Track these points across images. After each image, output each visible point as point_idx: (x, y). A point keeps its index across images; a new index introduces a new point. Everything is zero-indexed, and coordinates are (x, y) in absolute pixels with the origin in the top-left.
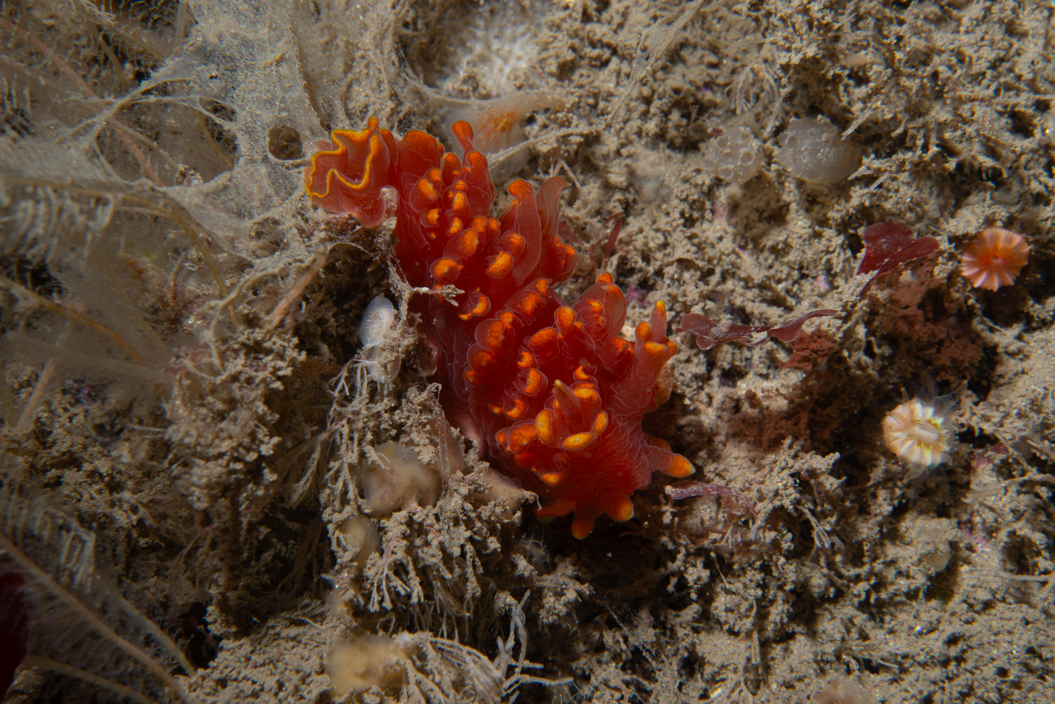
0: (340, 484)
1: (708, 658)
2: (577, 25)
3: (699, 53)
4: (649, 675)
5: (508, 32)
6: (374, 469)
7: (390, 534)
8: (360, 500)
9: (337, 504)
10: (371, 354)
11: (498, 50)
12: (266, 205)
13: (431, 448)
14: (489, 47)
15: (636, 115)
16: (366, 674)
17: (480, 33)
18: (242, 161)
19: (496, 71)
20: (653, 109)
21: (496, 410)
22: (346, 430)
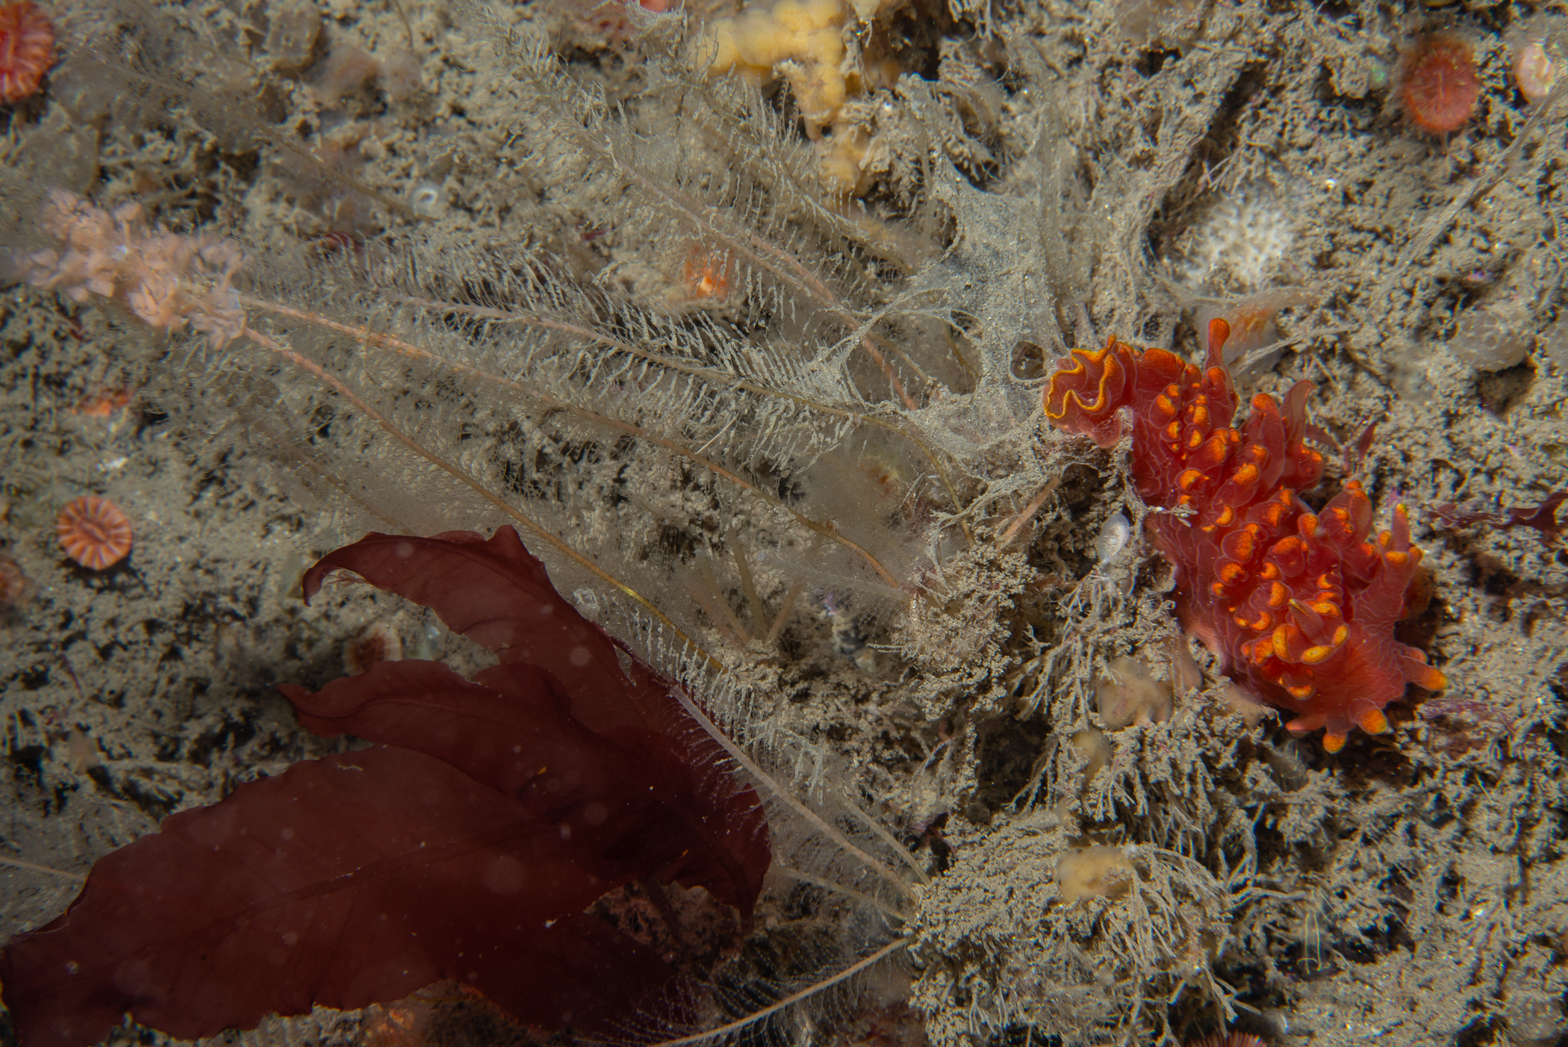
0: (1072, 698)
1: (1468, 877)
2: (1339, 208)
4: (1407, 895)
6: (1107, 683)
7: (1121, 748)
8: (1092, 714)
10: (1107, 568)
11: (1252, 239)
13: (1164, 666)
18: (983, 382)
21: (1242, 623)
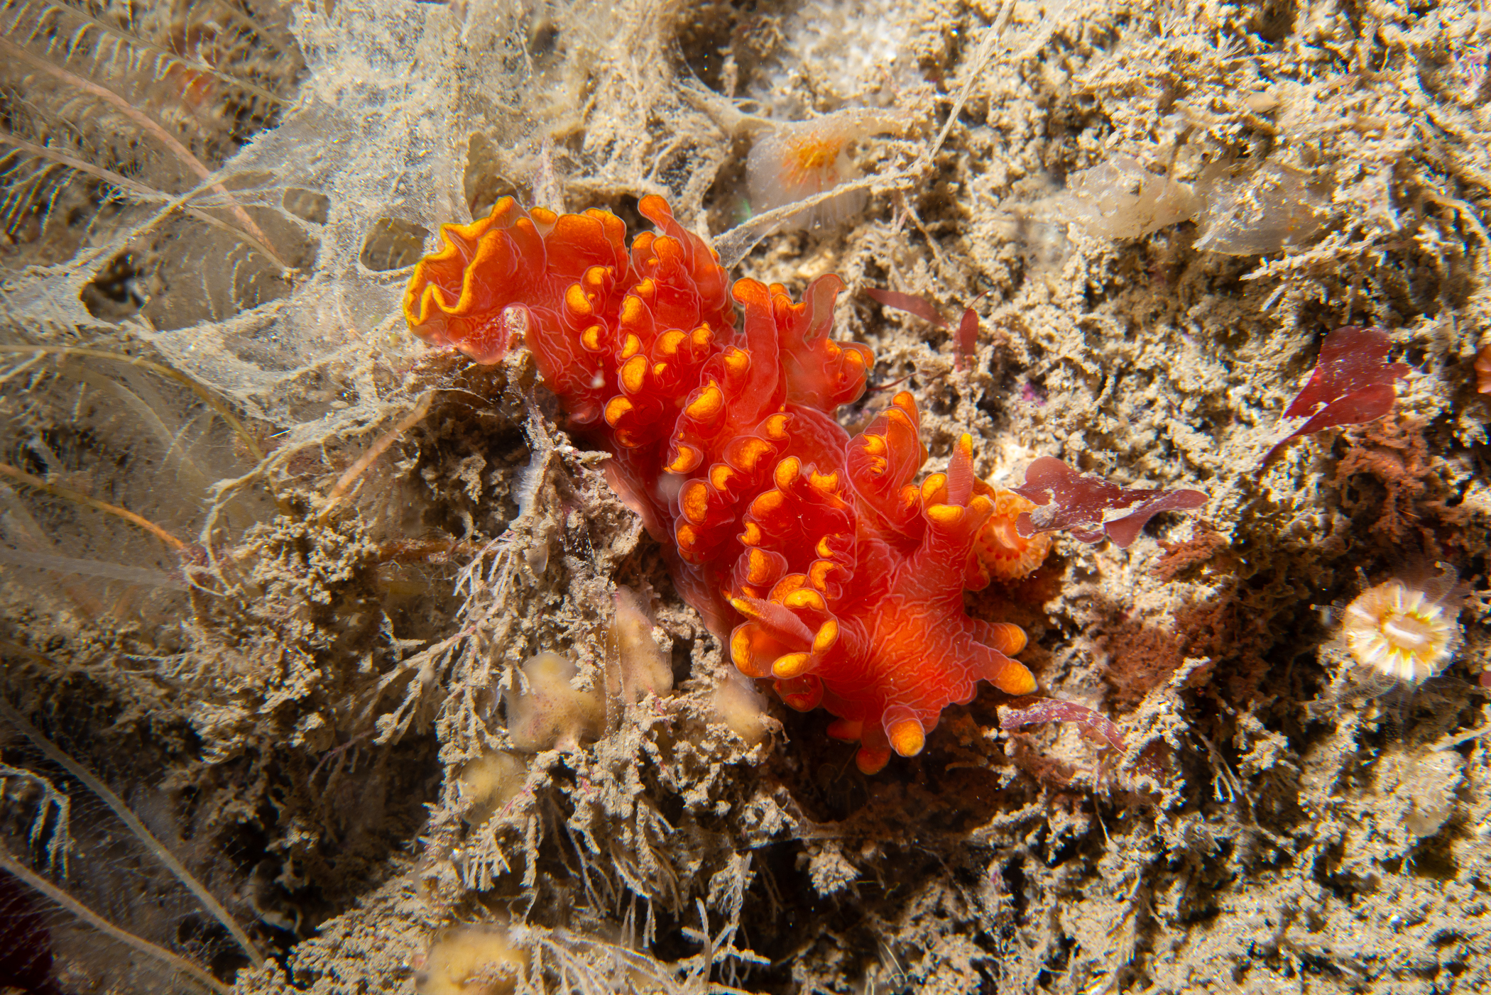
1: (1083, 942)
11: (854, 34)
14: (840, 30)
17: (827, 11)
19: (851, 63)
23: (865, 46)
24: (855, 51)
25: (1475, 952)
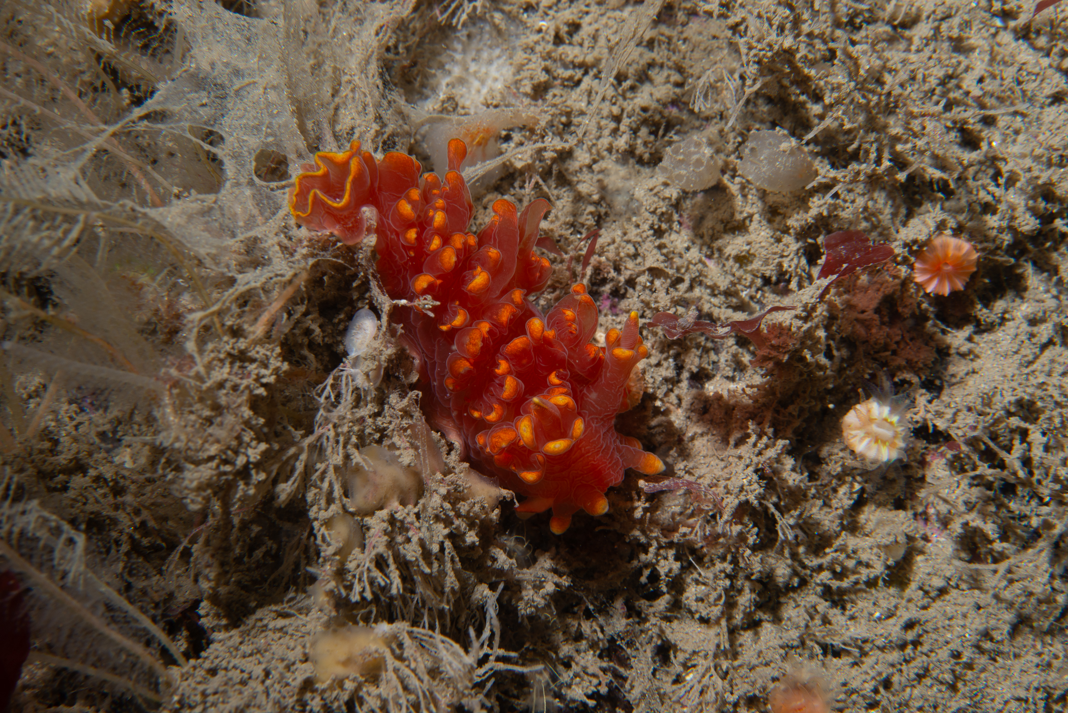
0: (326, 485)
1: (680, 645)
2: (550, 47)
3: (665, 73)
4: (624, 662)
5: (485, 55)
6: (358, 469)
7: (372, 531)
8: (345, 499)
9: (323, 502)
10: (356, 362)
11: (475, 72)
12: (250, 223)
13: (411, 451)
14: (467, 70)
15: (606, 132)
16: (347, 662)
17: (458, 57)
18: (228, 185)
19: (473, 92)
20: (623, 128)
21: (476, 414)
22: (332, 434)
23: (483, 82)
24: (476, 84)
25: (927, 632)
